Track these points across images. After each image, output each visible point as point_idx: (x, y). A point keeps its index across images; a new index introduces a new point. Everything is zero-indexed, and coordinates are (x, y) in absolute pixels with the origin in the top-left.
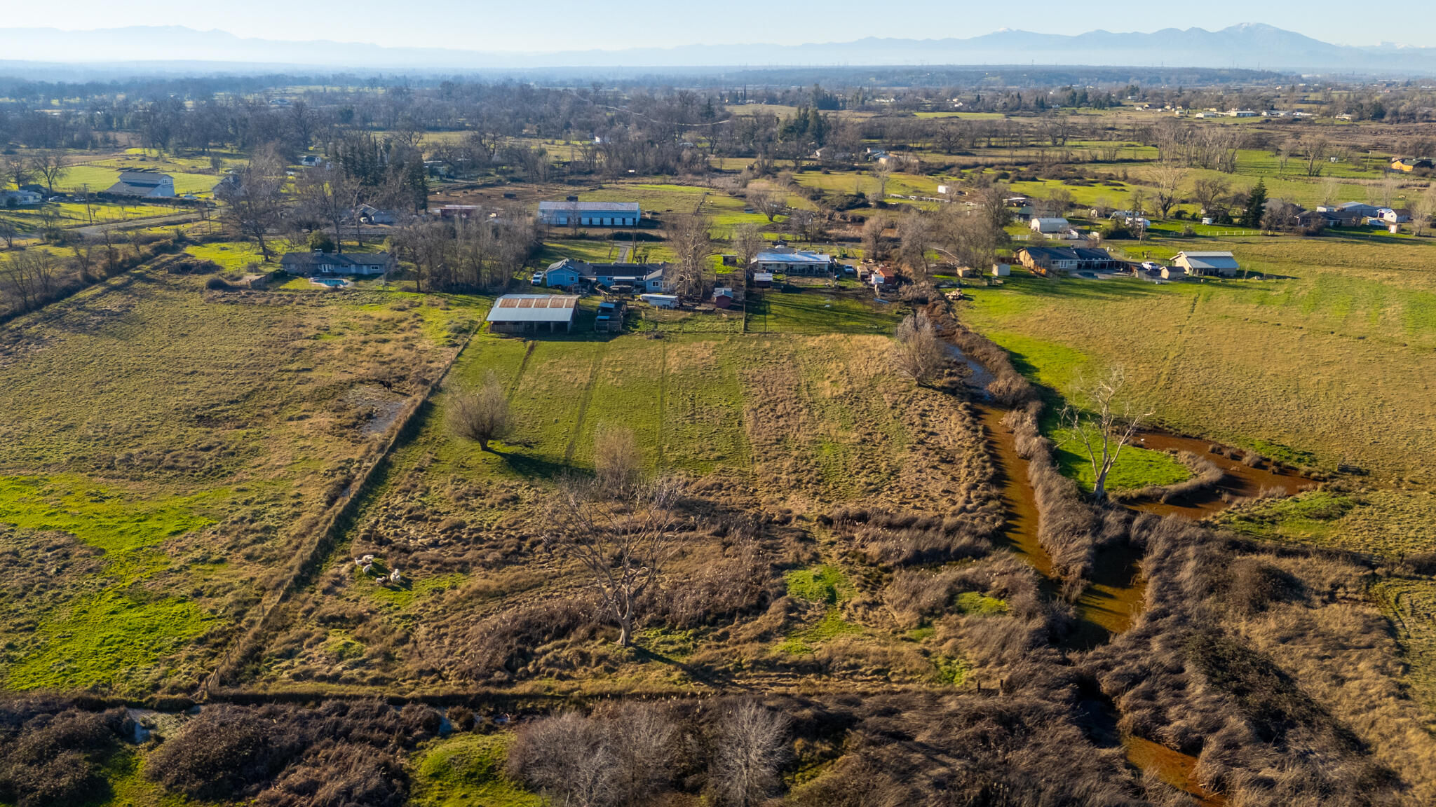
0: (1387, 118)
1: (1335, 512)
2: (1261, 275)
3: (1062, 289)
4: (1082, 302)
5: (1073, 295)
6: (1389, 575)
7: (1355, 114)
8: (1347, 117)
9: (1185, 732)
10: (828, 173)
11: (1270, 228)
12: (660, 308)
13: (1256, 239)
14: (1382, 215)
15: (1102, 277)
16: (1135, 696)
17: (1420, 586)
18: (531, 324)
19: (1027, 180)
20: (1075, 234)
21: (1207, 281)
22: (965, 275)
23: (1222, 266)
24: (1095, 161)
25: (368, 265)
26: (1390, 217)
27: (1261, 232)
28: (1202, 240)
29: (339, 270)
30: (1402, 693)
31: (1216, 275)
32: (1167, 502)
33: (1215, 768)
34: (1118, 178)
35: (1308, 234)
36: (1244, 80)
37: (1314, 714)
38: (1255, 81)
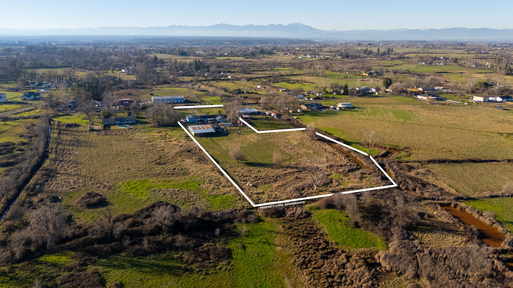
0: (350, 58)
1: (409, 155)
2: (359, 108)
3: (318, 114)
4: (326, 117)
5: (323, 116)
6: (424, 164)
7: (342, 57)
8: (339, 57)
9: (413, 188)
10: (218, 82)
11: (351, 95)
12: (229, 126)
13: (348, 98)
14: (371, 90)
15: (324, 111)
16: (402, 185)
17: (429, 165)
18: (204, 133)
19: (276, 82)
20: (307, 99)
21: (348, 110)
22: (292, 112)
23: (349, 106)
24: (288, 75)
25: (131, 121)
26: (374, 90)
27: (349, 96)
28: (337, 99)
29: (122, 123)
30: (437, 179)
31: (349, 108)
32: (380, 157)
33: (420, 192)
34: (300, 81)
35: (360, 96)
36: (301, 43)
37: (428, 184)
38: (304, 43)
